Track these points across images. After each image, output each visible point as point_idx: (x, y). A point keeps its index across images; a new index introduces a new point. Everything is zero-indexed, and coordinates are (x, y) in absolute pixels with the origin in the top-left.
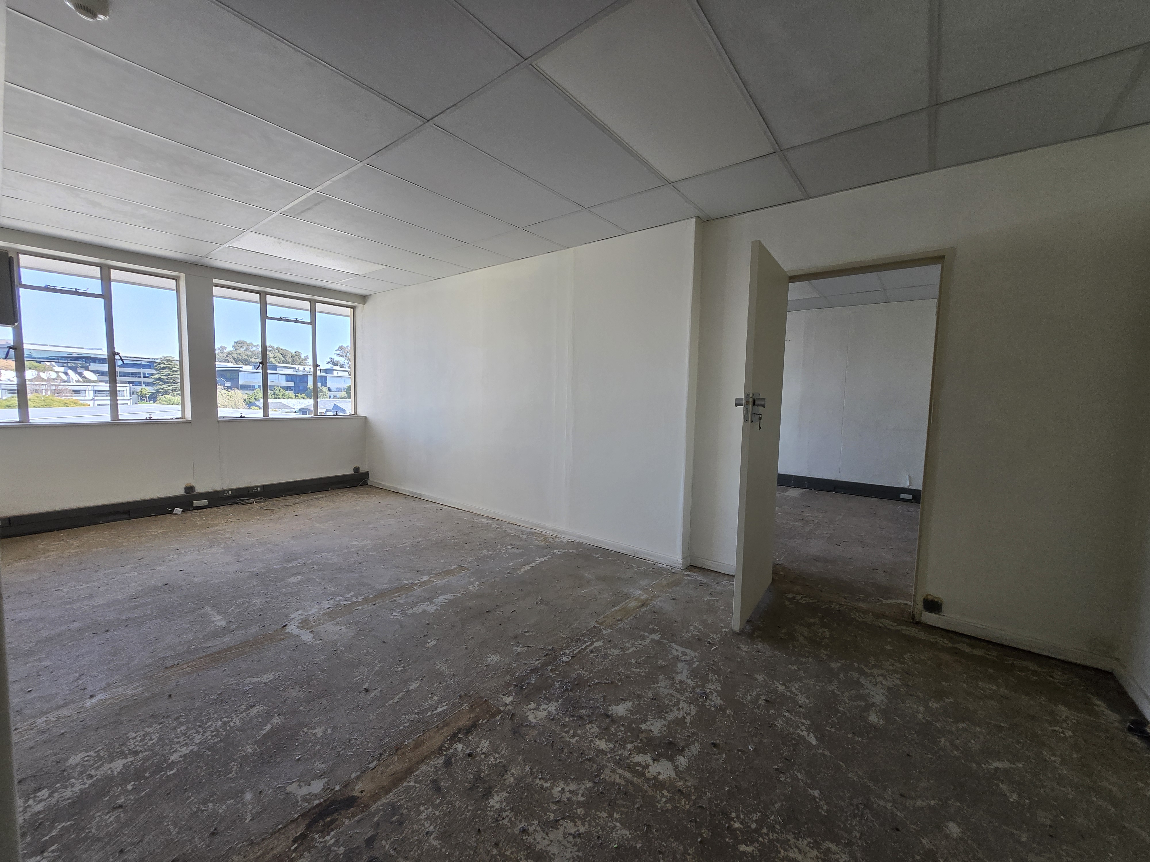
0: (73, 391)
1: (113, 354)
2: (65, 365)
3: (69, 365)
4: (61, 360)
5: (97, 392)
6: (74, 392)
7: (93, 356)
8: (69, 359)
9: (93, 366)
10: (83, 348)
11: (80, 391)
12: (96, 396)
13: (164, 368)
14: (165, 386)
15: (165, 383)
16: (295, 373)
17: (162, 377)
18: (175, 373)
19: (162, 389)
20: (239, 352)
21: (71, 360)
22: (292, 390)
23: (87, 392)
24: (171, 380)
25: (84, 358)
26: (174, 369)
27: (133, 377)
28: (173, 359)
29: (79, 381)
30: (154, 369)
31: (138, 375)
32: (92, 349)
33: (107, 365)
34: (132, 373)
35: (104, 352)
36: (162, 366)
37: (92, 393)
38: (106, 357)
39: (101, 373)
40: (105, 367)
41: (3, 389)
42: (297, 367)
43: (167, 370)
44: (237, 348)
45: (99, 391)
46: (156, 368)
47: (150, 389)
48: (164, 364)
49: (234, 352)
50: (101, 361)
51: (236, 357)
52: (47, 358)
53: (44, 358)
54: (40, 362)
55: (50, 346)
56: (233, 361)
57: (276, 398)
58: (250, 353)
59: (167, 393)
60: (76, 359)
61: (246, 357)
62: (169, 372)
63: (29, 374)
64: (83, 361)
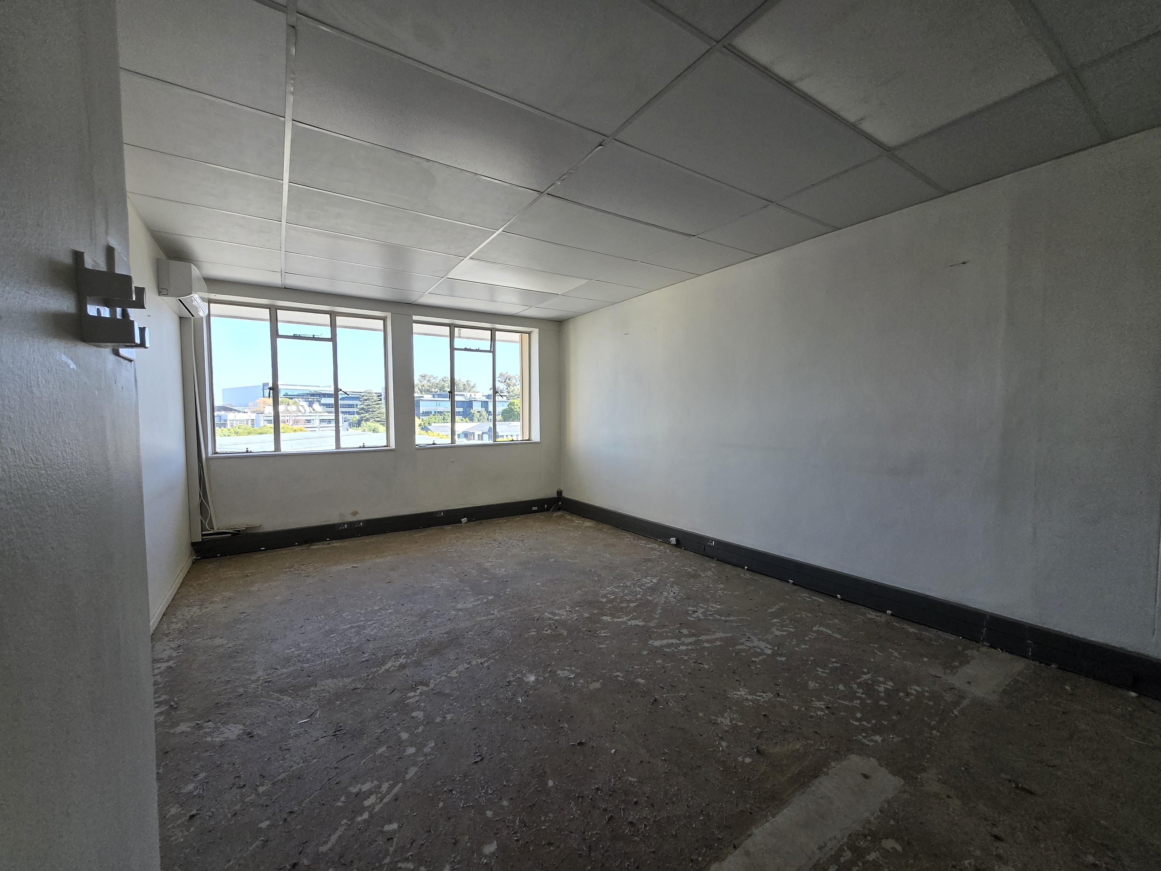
0: (306, 420)
1: (337, 390)
2: (307, 400)
3: (310, 400)
4: (305, 396)
5: (321, 421)
6: (306, 422)
7: (323, 392)
8: (309, 395)
9: (324, 400)
10: (319, 387)
11: (310, 420)
12: (320, 424)
13: (366, 400)
14: (366, 415)
15: (367, 412)
16: (464, 400)
17: (365, 407)
18: (373, 404)
19: (365, 417)
20: (422, 384)
21: (310, 396)
22: (461, 415)
23: (315, 420)
24: (371, 410)
25: (318, 394)
26: (372, 400)
27: (349, 407)
28: (372, 392)
29: (310, 412)
30: (360, 400)
31: (351, 406)
32: (325, 387)
33: (333, 399)
34: (349, 405)
35: (331, 390)
36: (365, 398)
37: (318, 421)
38: (333, 393)
39: (328, 405)
40: (332, 401)
41: (265, 420)
42: (465, 394)
43: (368, 401)
44: (421, 380)
45: (322, 420)
46: (361, 399)
47: (357, 417)
48: (366, 396)
49: (419, 384)
50: (329, 396)
51: (420, 388)
52: (297, 396)
53: (294, 396)
54: (292, 398)
55: (300, 386)
56: (419, 391)
57: (445, 422)
58: (431, 385)
59: (367, 420)
60: (313, 395)
61: (428, 388)
62: (369, 403)
63: (281, 408)
64: (317, 396)
